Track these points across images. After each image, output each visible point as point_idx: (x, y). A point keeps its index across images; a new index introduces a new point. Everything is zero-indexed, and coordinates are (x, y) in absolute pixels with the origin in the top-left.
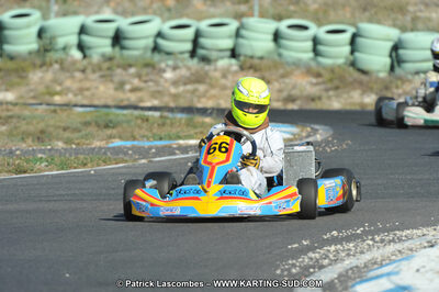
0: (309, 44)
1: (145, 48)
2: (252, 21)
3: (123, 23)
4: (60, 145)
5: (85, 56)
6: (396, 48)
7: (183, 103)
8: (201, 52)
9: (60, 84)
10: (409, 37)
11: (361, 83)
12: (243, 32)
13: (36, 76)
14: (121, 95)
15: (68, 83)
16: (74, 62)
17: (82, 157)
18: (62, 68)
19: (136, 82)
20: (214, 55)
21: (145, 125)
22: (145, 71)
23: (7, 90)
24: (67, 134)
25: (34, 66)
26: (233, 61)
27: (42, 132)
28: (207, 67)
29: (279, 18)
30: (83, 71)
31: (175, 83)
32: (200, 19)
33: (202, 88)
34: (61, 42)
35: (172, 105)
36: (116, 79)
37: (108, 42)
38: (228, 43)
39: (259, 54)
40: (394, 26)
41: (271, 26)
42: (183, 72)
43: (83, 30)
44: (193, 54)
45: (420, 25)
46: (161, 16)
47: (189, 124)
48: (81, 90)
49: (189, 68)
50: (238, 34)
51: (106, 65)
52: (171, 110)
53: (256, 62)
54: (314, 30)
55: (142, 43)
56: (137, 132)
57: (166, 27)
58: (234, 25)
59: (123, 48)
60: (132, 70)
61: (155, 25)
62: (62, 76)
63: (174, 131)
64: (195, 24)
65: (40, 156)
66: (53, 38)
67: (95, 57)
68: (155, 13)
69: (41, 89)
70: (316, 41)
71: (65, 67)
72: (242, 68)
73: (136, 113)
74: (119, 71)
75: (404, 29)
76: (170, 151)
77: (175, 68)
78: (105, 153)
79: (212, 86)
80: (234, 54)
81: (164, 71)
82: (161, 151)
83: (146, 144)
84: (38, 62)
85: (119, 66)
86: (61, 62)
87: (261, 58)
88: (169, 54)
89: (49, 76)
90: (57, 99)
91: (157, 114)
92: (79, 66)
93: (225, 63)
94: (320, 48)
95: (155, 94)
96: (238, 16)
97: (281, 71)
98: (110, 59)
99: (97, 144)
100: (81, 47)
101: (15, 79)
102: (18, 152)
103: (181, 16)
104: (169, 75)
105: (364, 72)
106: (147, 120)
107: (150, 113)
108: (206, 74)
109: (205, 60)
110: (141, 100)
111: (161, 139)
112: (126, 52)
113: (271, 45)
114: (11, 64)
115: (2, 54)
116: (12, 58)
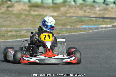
4: (69, 27)
5: (75, 4)
7: (101, 16)
8: (106, 2)
9: (69, 11)
13: (62, 9)
14: (85, 14)
15: (71, 11)
16: (72, 5)
17: (75, 30)
19: (89, 10)
20: (109, 3)
21: (91, 22)
22: (91, 7)
24: (71, 24)
25: (62, 6)
26: (114, 5)
27: (64, 23)
28: (108, 7)
30: (75, 7)
31: (99, 11)
33: (106, 12)
35: (99, 16)
42: (102, 8)
44: (104, 3)
47: (103, 21)
48: (74, 13)
51: (81, 6)
52: (99, 18)
56: (89, 24)
59: (85, 1)
60: (88, 7)
63: (99, 23)
65: (64, 30)
67: (78, 4)
69: (64, 12)
71: (70, 6)
73: (89, 18)
74: (84, 8)
76: (98, 28)
77: (99, 7)
78: (81, 29)
79: (109, 11)
80: (115, 3)
81: (96, 7)
82: (96, 28)
83: (91, 27)
85: (84, 6)
89: (66, 9)
90: (68, 15)
91: (95, 19)
93: (112, 5)
95: (94, 14)
98: (81, 4)
99: (79, 27)
100: (74, 1)
101: (57, 10)
102: (58, 29)
104: (97, 8)
106: (92, 20)
109: (107, 5)
110: (90, 15)
111: (95, 25)
112: (86, 3)
114: (55, 6)
115: (53, 3)
116: (56, 4)
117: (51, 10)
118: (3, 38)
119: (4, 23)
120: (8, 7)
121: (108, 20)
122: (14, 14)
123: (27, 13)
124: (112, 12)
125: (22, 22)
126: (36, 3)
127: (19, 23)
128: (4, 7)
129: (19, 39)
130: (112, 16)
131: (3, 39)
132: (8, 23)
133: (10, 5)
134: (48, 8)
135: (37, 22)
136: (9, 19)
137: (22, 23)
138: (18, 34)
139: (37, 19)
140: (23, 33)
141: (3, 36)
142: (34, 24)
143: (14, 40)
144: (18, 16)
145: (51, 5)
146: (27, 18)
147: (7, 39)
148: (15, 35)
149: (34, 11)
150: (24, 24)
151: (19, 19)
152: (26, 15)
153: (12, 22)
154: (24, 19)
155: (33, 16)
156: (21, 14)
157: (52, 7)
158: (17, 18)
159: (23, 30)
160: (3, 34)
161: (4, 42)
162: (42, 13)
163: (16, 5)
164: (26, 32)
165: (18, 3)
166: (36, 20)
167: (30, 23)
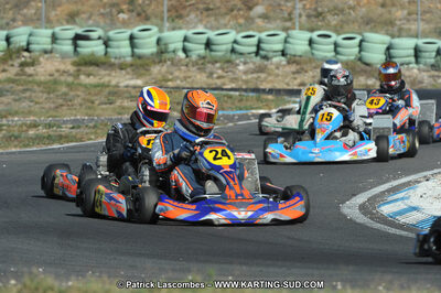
0: (332, 47)
1: (226, 51)
2: (295, 33)
3: (211, 34)
5: (187, 56)
6: (388, 49)
7: (252, 86)
8: (261, 52)
9: (172, 74)
10: (397, 41)
11: (365, 72)
12: (289, 39)
13: (156, 70)
14: (210, 81)
15: (177, 74)
16: (180, 60)
18: (173, 64)
19: (220, 72)
20: (271, 54)
21: (229, 101)
22: (226, 65)
23: (137, 78)
25: (154, 63)
26: (283, 58)
28: (266, 63)
29: (312, 30)
30: (187, 65)
31: (245, 73)
32: (260, 32)
33: (263, 76)
34: (171, 47)
35: (244, 87)
36: (207, 70)
37: (203, 47)
38: (279, 47)
39: (299, 53)
40: (387, 34)
41: (307, 35)
42: (251, 66)
43: (186, 39)
44: (257, 53)
45: (404, 33)
46: (236, 29)
47: (258, 99)
48: (185, 78)
49: (254, 63)
50: (286, 41)
51: (200, 62)
52: (246, 90)
53: (297, 58)
54: (335, 38)
55: (224, 47)
56: (225, 105)
57: (239, 37)
58: (283, 35)
59: (211, 50)
60: (218, 65)
61: (232, 35)
62: (173, 69)
63: (249, 104)
64: (258, 35)
66: (166, 44)
67: (194, 57)
68: (232, 28)
69: (159, 77)
70: (336, 45)
71: (175, 63)
72: (289, 63)
73: (224, 92)
74: (209, 65)
75: (393, 37)
76: (247, 117)
77: (245, 63)
79: (269, 74)
80: (283, 53)
81: (238, 65)
82: (242, 118)
83: (231, 113)
84: (157, 60)
85: (209, 62)
86: (172, 60)
87: (300, 56)
88: (241, 54)
89: (164, 69)
90: (170, 84)
91: (237, 93)
92: (184, 62)
93: (278, 59)
94: (339, 49)
95: (233, 80)
96: (286, 29)
97: (314, 65)
98: (204, 58)
100: (185, 50)
101: (143, 72)
103: (248, 30)
104: (241, 67)
105: (367, 64)
106: (230, 97)
107: (232, 93)
108: (266, 66)
109: (266, 58)
110: (224, 84)
111: (241, 109)
112: (213, 53)
113: (307, 48)
114: (139, 62)
115: (133, 55)
116: (140, 57)
117: (128, 73)
118: (16, 143)
119: (15, 106)
120: (23, 65)
121: (270, 97)
122: (39, 84)
123: (70, 79)
124: (278, 75)
125: (60, 101)
126: (93, 54)
127: (52, 106)
128: (12, 65)
129: (56, 146)
130: (278, 86)
131: (15, 146)
132: (25, 104)
133: (29, 60)
134: (122, 67)
135: (97, 102)
136: (28, 94)
137: (62, 105)
138: (51, 132)
139: (96, 95)
140: (65, 130)
141: (16, 138)
142: (90, 108)
143: (44, 147)
144: (50, 86)
145: (129, 59)
146: (72, 93)
147: (25, 146)
148: (46, 135)
149: (89, 75)
150: (65, 108)
151: (52, 95)
152: (69, 85)
153: (37, 103)
154: (66, 94)
155: (85, 86)
156: (56, 82)
157: (132, 65)
158: (49, 93)
159: (65, 122)
160: (16, 133)
161: (20, 153)
162: (106, 79)
163: (41, 59)
164: (73, 128)
165: (46, 56)
166: (93, 98)
167: (81, 105)
